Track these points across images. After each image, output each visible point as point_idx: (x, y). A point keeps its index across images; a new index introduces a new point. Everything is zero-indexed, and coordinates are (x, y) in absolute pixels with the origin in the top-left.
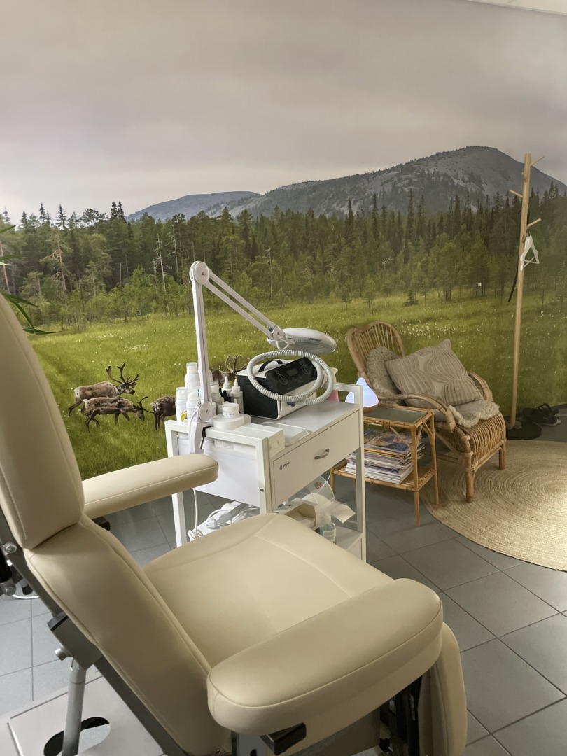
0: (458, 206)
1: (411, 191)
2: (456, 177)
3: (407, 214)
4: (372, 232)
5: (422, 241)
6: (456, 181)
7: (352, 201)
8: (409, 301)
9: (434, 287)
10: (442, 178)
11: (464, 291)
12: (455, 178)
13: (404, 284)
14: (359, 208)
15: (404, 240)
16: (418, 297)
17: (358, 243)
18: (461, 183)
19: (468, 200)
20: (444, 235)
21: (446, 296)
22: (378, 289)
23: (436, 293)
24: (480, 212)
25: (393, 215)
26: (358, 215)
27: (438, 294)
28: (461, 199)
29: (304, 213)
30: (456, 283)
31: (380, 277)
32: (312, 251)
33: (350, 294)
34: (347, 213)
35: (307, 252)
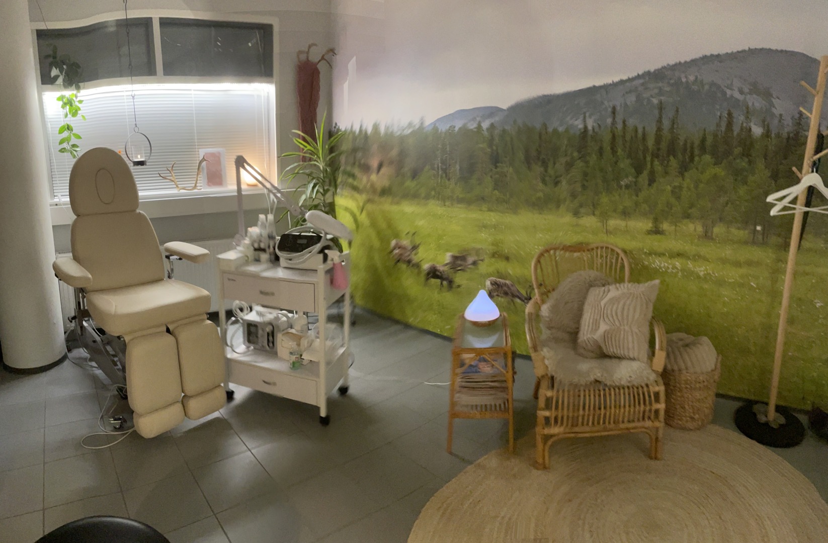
0: (730, 124)
1: (661, 103)
2: (730, 87)
3: (655, 129)
4: (609, 148)
5: (674, 162)
6: (729, 92)
7: (587, 115)
8: (654, 229)
9: (688, 218)
10: (707, 87)
11: (733, 230)
12: (728, 88)
13: (647, 209)
14: (595, 121)
15: (649, 159)
16: (665, 226)
17: (593, 159)
18: (737, 95)
19: (747, 118)
20: (707, 158)
21: (706, 232)
22: (615, 211)
23: (691, 227)
24: (767, 134)
25: (636, 131)
26: (593, 129)
27: (694, 227)
28: (735, 115)
30: (721, 219)
31: (617, 197)
32: (544, 164)
33: (582, 210)
34: (581, 126)
35: (540, 163)
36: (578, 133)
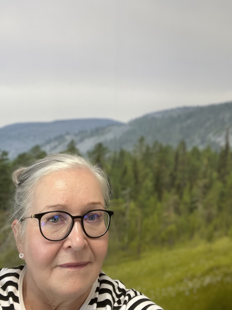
29: (175, 145)
32: (179, 190)
33: (216, 234)
34: (223, 144)
35: (174, 190)
36: (219, 151)
